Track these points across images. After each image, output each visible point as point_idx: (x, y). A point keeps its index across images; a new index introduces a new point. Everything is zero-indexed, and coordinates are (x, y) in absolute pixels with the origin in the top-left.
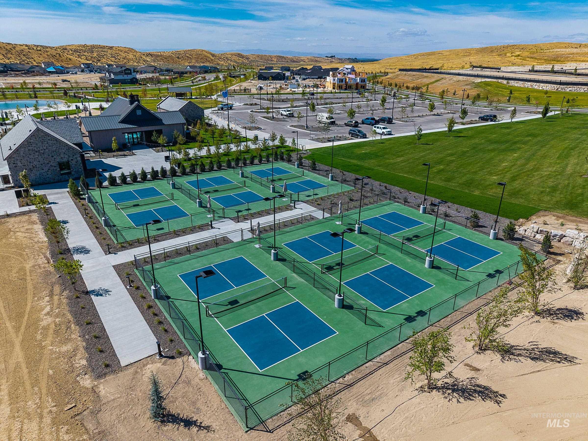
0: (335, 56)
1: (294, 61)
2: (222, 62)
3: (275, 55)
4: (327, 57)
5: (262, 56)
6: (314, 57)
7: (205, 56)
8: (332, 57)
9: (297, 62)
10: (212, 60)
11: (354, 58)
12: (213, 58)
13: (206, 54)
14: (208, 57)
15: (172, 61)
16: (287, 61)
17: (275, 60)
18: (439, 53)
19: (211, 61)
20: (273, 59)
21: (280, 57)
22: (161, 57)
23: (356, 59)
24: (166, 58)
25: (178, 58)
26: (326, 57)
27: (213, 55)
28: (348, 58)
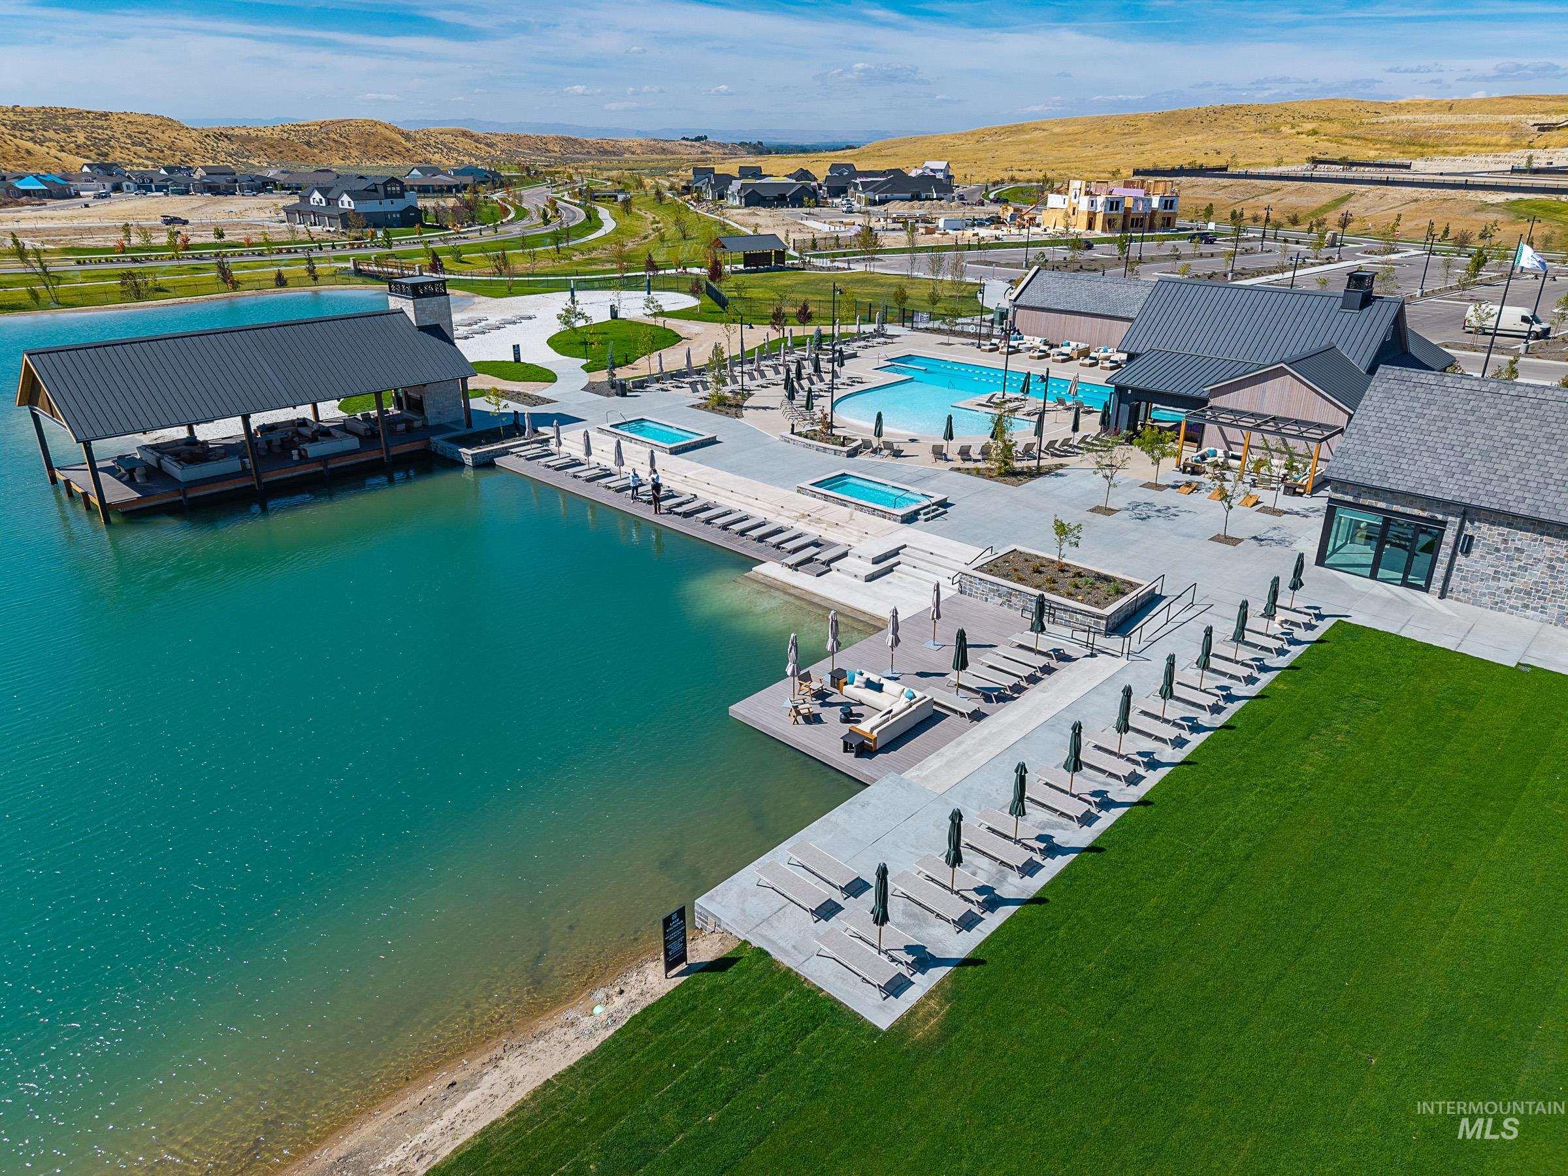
0: (706, 137)
1: (606, 152)
2: (437, 157)
3: (553, 135)
4: (687, 139)
5: (519, 138)
6: (655, 140)
7: (386, 140)
8: (698, 139)
9: (614, 154)
10: (408, 150)
11: (755, 142)
12: (409, 145)
13: (387, 133)
14: (394, 141)
15: (294, 154)
16: (589, 153)
17: (557, 149)
18: (1036, 129)
19: (406, 154)
20: (550, 147)
21: (567, 140)
22: (256, 144)
23: (760, 143)
24: (272, 146)
25: (308, 144)
26: (684, 139)
27: (407, 137)
28: (738, 141)
